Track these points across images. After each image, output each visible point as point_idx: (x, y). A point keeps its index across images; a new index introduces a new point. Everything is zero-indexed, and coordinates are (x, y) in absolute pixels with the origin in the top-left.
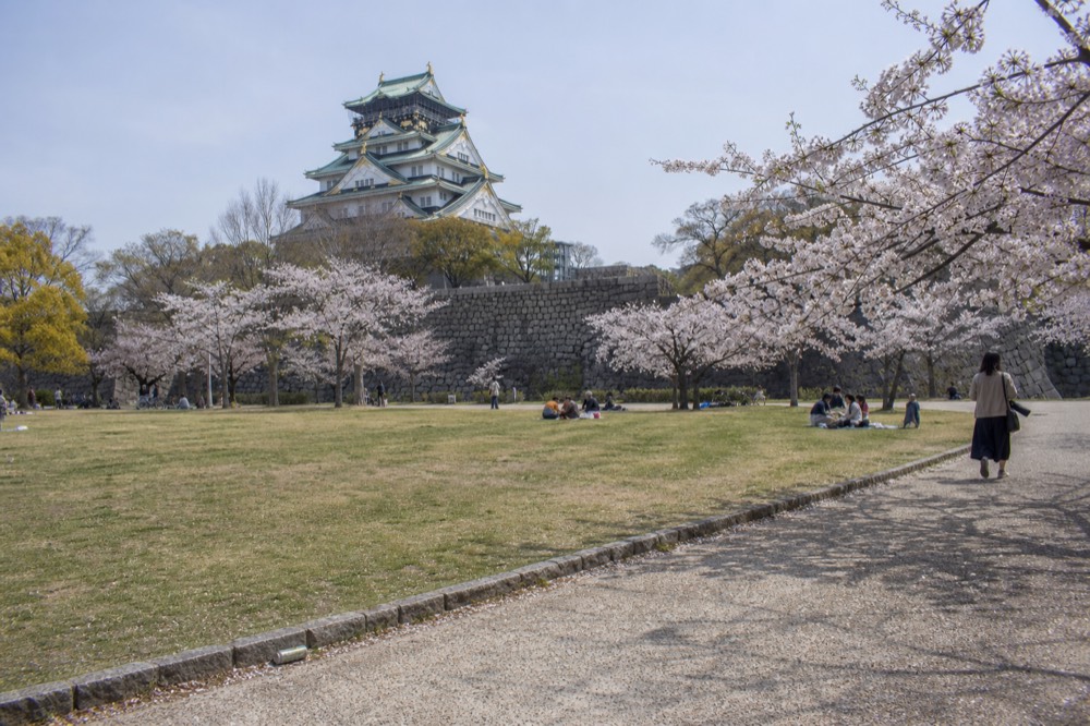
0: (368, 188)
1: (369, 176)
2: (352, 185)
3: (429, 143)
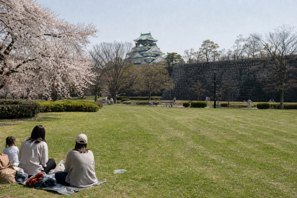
0: (138, 58)
1: (138, 55)
2: (135, 57)
3: (149, 49)
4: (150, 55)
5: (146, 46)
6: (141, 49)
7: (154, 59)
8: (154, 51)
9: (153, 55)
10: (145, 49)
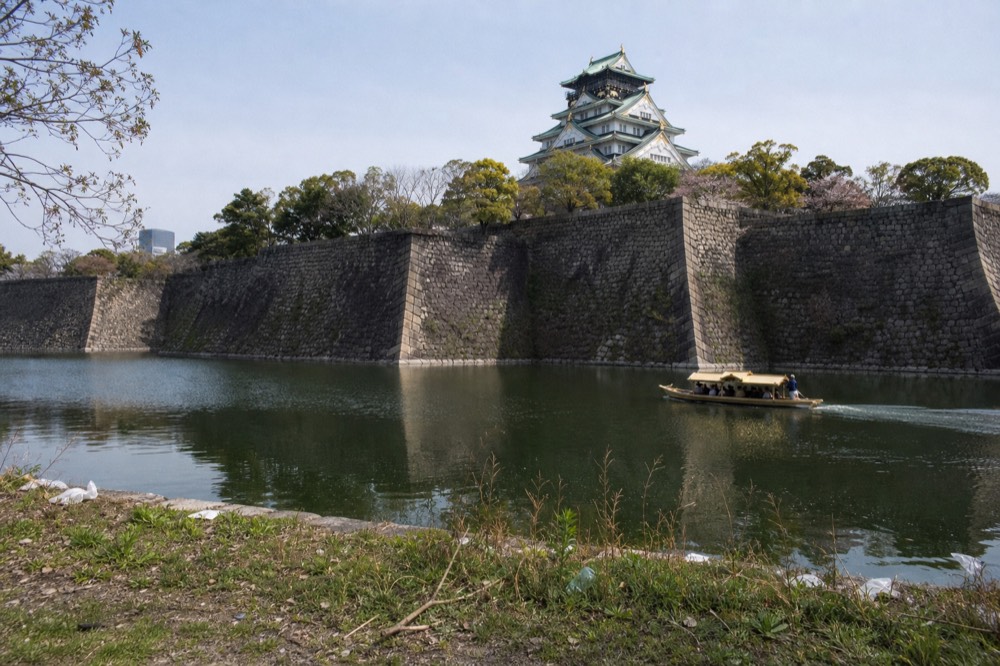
0: (571, 145)
1: (572, 136)
2: (562, 143)
3: (616, 107)
4: (616, 127)
5: (603, 97)
6: (586, 112)
7: (634, 145)
8: (638, 115)
9: (630, 130)
10: (600, 109)
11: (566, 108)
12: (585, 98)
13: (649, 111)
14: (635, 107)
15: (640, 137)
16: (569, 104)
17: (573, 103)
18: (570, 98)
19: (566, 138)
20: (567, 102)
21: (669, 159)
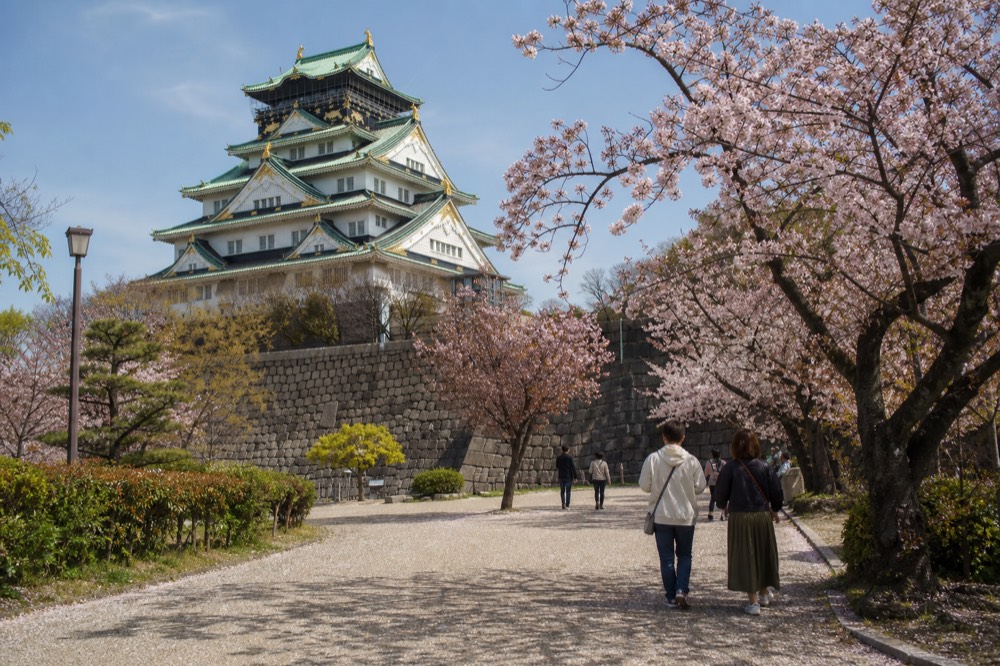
0: (272, 209)
1: (273, 192)
2: (249, 206)
3: (365, 143)
4: (368, 182)
5: (338, 122)
6: (302, 146)
7: (402, 221)
8: (404, 163)
9: (392, 191)
10: (331, 145)
11: (256, 136)
12: (296, 122)
13: (419, 158)
14: (399, 147)
15: (408, 206)
16: (261, 130)
17: (270, 128)
18: (263, 119)
19: (260, 195)
20: (256, 125)
21: (460, 250)
